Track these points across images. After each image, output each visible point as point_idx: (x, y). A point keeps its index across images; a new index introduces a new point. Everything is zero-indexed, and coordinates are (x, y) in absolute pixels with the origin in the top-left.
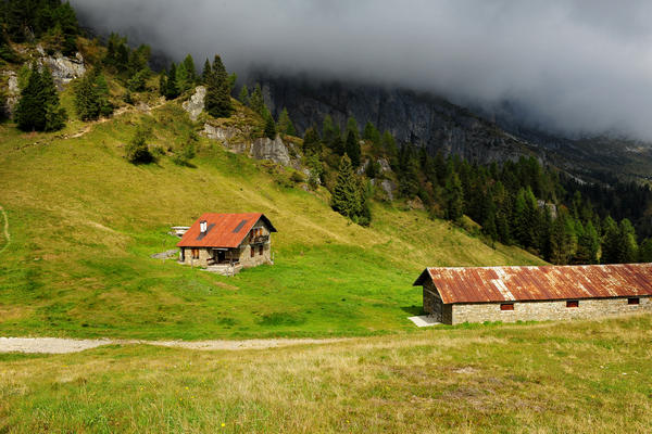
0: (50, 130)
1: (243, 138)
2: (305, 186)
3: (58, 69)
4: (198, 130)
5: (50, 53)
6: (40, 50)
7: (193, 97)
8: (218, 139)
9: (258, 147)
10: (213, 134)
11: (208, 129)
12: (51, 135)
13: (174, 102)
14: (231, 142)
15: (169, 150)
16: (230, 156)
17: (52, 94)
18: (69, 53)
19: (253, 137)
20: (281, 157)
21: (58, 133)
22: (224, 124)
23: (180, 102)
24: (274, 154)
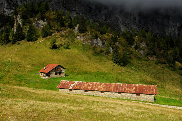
0: (33, 41)
1: (88, 39)
2: (104, 53)
3: (40, 24)
4: (76, 37)
5: (38, 20)
6: (36, 19)
7: (76, 28)
8: (81, 40)
9: (92, 42)
10: (80, 38)
11: (78, 37)
12: (33, 42)
13: (72, 29)
14: (84, 41)
15: (64, 44)
16: (83, 45)
17: (35, 31)
18: (43, 19)
19: (91, 39)
20: (99, 44)
21: (35, 42)
22: (83, 35)
23: (73, 29)
24: (97, 44)
